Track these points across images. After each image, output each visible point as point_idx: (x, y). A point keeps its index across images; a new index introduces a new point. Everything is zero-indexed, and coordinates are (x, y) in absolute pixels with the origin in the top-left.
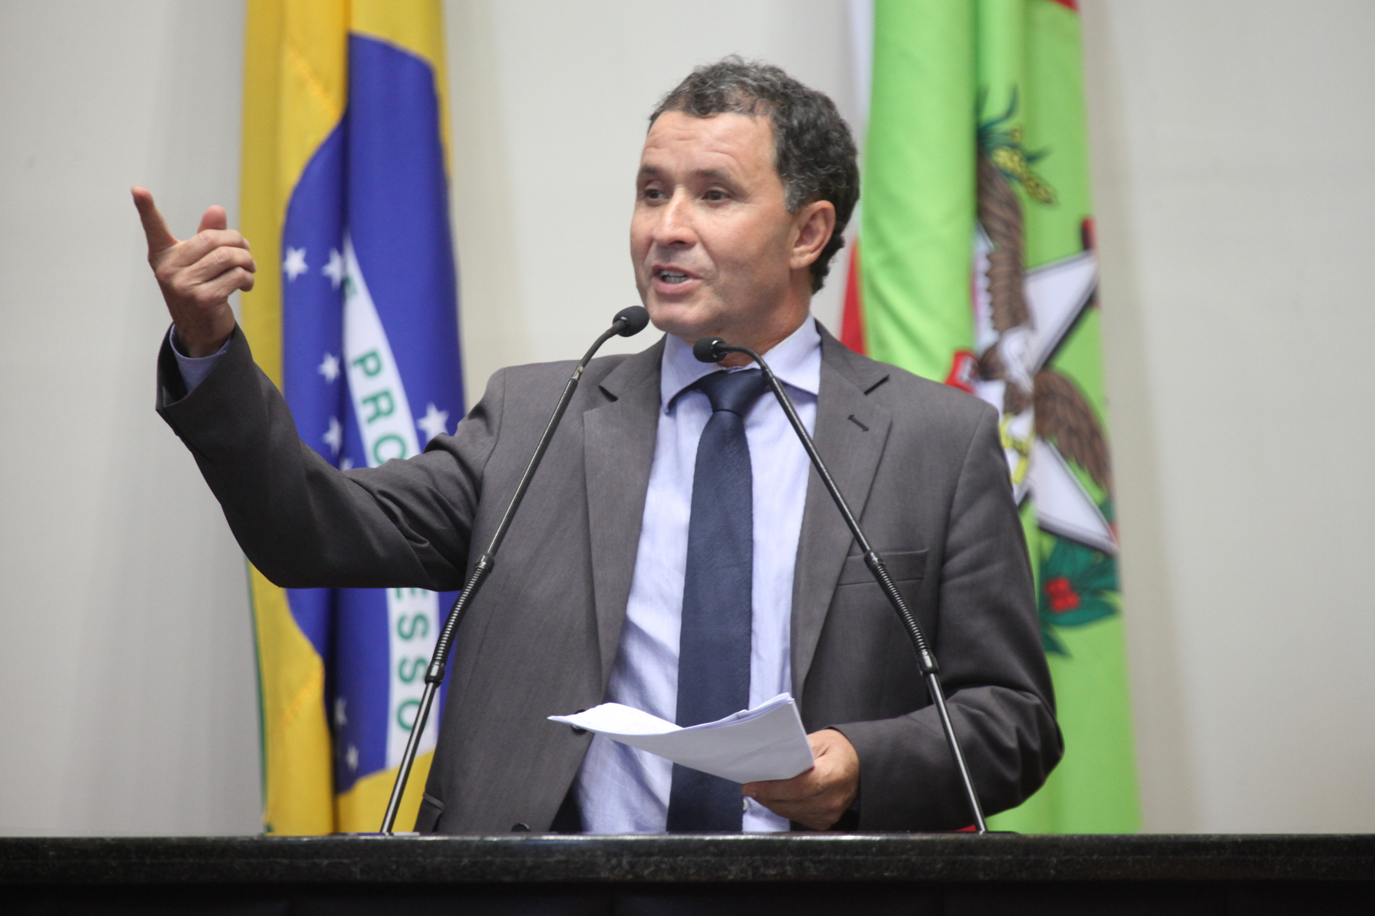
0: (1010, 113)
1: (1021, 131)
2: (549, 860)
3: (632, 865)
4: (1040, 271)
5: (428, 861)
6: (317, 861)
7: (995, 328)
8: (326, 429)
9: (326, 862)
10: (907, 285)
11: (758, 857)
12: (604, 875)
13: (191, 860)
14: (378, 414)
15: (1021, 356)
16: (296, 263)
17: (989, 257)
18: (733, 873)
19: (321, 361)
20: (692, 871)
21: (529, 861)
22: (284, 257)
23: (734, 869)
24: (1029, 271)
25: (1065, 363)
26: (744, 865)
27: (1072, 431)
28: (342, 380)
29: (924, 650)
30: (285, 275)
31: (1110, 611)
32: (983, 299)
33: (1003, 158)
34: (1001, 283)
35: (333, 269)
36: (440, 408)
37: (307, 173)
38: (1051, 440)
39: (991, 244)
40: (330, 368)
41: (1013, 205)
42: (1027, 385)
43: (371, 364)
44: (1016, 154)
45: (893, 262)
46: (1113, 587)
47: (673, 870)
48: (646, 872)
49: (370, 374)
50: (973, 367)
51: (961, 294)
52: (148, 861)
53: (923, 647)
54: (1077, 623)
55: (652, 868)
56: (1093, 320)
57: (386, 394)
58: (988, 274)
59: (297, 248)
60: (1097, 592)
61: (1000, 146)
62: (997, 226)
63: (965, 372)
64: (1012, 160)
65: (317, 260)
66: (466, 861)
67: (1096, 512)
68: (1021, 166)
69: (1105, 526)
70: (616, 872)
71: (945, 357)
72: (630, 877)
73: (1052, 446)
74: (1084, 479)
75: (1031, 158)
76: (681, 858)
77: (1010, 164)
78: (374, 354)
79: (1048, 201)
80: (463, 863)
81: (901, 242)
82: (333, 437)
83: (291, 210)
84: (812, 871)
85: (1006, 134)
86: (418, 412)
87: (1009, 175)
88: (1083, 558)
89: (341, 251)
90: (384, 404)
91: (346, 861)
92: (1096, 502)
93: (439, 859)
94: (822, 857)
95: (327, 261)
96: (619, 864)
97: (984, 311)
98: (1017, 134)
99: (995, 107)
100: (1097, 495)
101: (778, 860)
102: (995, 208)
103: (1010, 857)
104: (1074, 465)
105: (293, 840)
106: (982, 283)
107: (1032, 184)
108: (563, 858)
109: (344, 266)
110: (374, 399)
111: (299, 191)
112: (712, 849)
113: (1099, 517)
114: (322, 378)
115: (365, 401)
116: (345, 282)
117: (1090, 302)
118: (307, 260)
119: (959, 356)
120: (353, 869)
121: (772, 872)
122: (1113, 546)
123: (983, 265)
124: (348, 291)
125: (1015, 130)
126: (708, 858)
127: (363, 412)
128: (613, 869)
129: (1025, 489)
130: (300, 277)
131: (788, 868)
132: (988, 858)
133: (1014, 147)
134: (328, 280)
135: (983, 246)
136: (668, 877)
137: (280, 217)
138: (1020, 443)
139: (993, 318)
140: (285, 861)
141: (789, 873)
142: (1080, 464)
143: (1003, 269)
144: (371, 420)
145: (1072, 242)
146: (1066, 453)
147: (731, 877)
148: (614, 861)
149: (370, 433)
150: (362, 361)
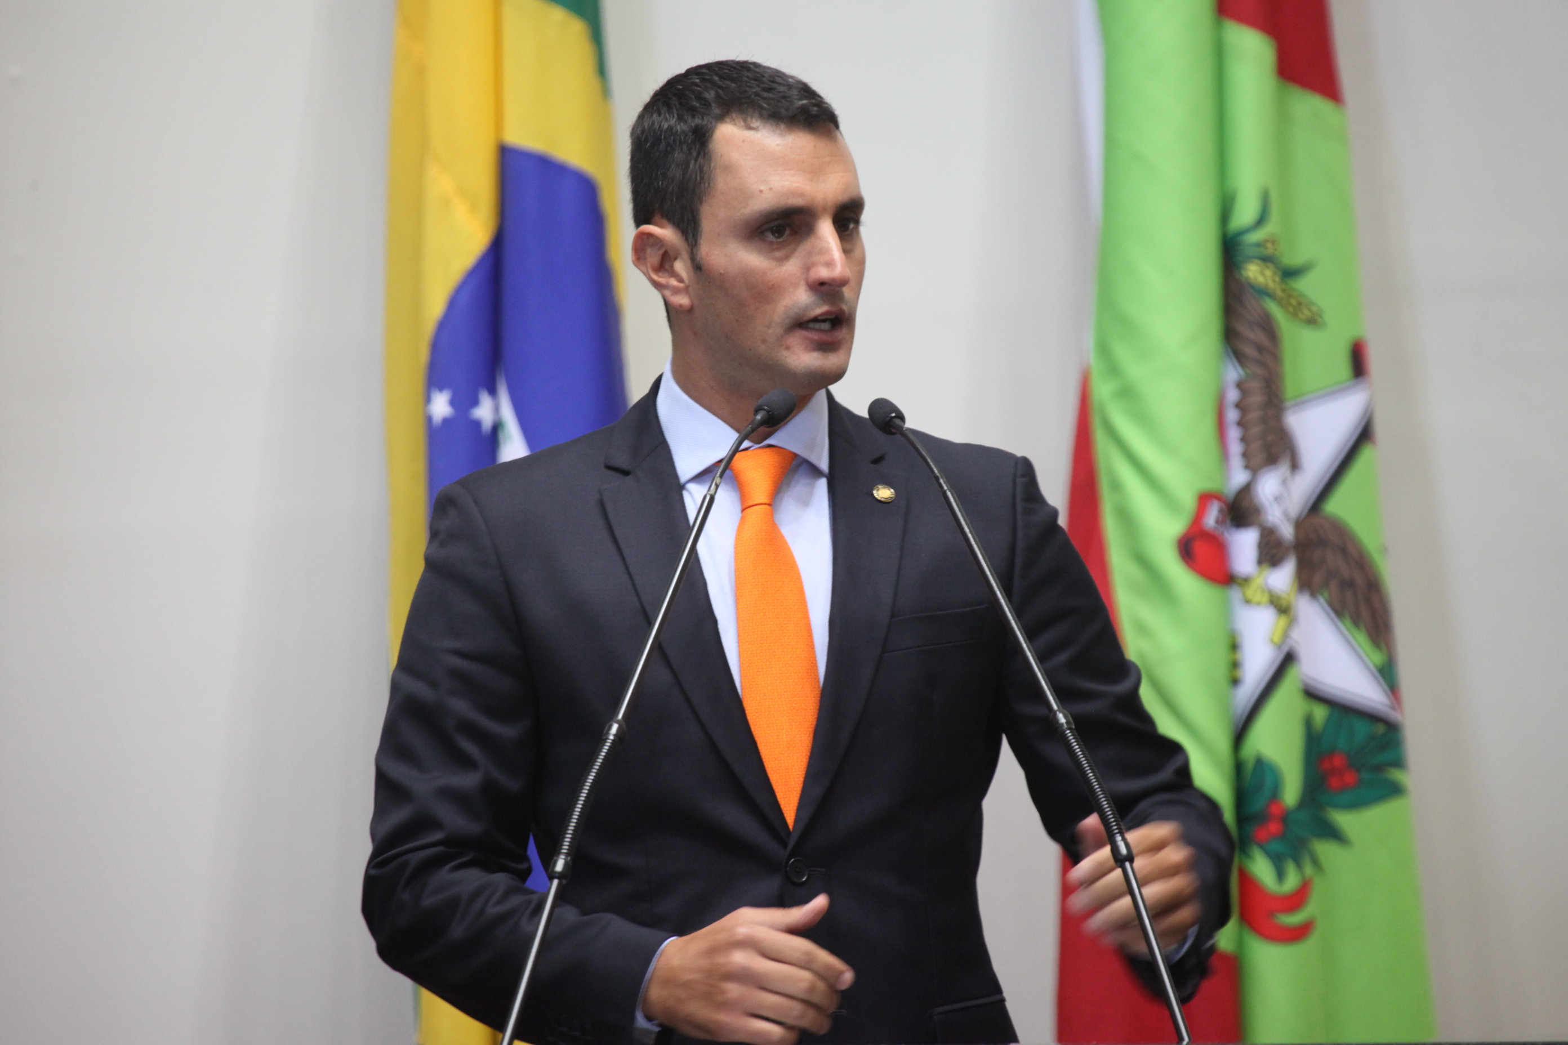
0: (1261, 220)
1: (1274, 242)
4: (1303, 401)
7: (1247, 467)
10: (1143, 419)
15: (1278, 499)
16: (441, 406)
17: (1239, 385)
22: (428, 400)
24: (1288, 404)
25: (1335, 506)
27: (1347, 584)
29: (1118, 835)
30: (429, 419)
31: (1395, 790)
32: (1234, 434)
33: (1253, 272)
34: (1254, 415)
35: (484, 412)
37: (452, 303)
38: (1322, 594)
39: (1241, 372)
41: (1268, 327)
42: (1287, 532)
44: (1267, 267)
45: (1127, 393)
46: (1399, 763)
50: (1221, 511)
51: (1207, 427)
53: (1116, 831)
54: (1357, 804)
56: (1367, 455)
58: (1238, 405)
59: (441, 389)
60: (1379, 768)
61: (1250, 259)
62: (1249, 351)
63: (1211, 518)
64: (1262, 274)
65: (464, 402)
67: (1374, 676)
68: (1274, 281)
69: (1387, 695)
71: (1188, 501)
73: (1322, 600)
74: (1361, 639)
75: (1289, 273)
77: (1261, 280)
79: (1313, 321)
81: (1135, 370)
83: (435, 346)
85: (1258, 245)
87: (1263, 292)
88: (1362, 729)
89: (493, 391)
92: (1376, 666)
95: (475, 402)
97: (1235, 448)
98: (1269, 245)
99: (1245, 213)
100: (1377, 658)
102: (1244, 329)
104: (1348, 622)
106: (1232, 415)
107: (1294, 302)
109: (497, 409)
111: (444, 324)
113: (1379, 682)
116: (497, 427)
117: (1364, 435)
118: (452, 403)
119: (1204, 499)
122: (1394, 716)
123: (1233, 395)
124: (501, 437)
125: (1266, 241)
129: (1285, 649)
130: (446, 421)
133: (1266, 260)
134: (477, 424)
135: (1233, 373)
137: (424, 354)
138: (1279, 598)
139: (1245, 455)
142: (1356, 621)
143: (1256, 399)
145: (1343, 368)
146: (1339, 610)
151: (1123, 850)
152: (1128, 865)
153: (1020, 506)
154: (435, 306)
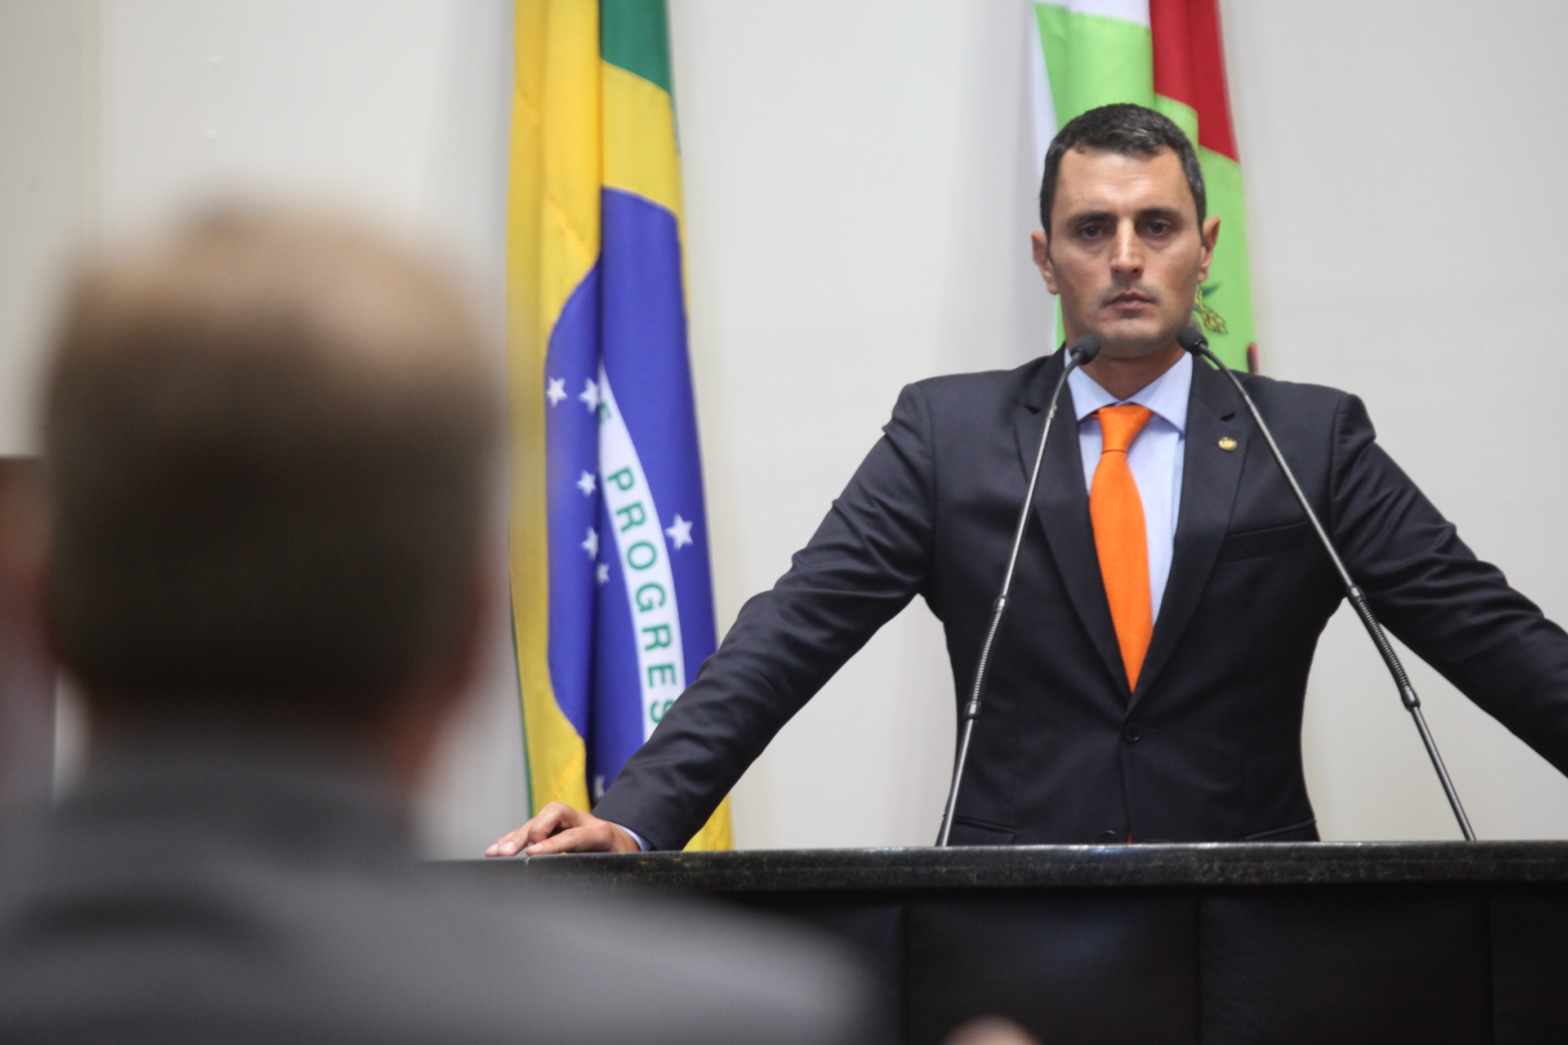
2: (1148, 865)
3: (1223, 870)
5: (1038, 867)
6: (937, 868)
8: (584, 537)
9: (945, 869)
11: (1334, 862)
12: (1198, 878)
13: (820, 869)
14: (632, 523)
16: (557, 391)
18: (1313, 876)
19: (579, 478)
20: (1276, 874)
21: (1130, 867)
22: (547, 386)
23: (1313, 872)
26: (1322, 869)
28: (599, 493)
30: (548, 401)
35: (589, 396)
36: (685, 519)
37: (565, 312)
40: (587, 483)
43: (625, 479)
47: (1258, 873)
48: (1235, 876)
49: (623, 488)
52: (780, 870)
55: (1240, 872)
57: (638, 505)
59: (557, 378)
65: (575, 388)
66: (1072, 867)
68: (1199, 299)
70: (1208, 875)
72: (1221, 879)
75: (1205, 292)
76: (1266, 862)
78: (626, 471)
79: (1218, 330)
80: (1071, 869)
82: (591, 544)
83: (552, 344)
84: (1383, 874)
86: (666, 522)
89: (596, 380)
90: (636, 514)
91: (963, 868)
93: (1048, 866)
94: (1391, 861)
95: (583, 389)
96: (1211, 869)
101: (1352, 864)
103: (1553, 860)
105: (913, 849)
108: (1160, 863)
109: (599, 394)
110: (627, 510)
111: (559, 327)
112: (1293, 854)
114: (580, 491)
115: (619, 512)
116: (599, 407)
118: (565, 389)
120: (971, 875)
121: (1347, 876)
124: (604, 414)
126: (1290, 862)
127: (618, 522)
128: (1205, 873)
130: (561, 402)
131: (1361, 871)
132: (1534, 862)
134: (584, 405)
136: (1255, 880)
137: (543, 352)
140: (908, 869)
141: (1362, 875)
144: (625, 529)
147: (1311, 879)
148: (1206, 867)
149: (624, 541)
150: (616, 477)
151: (1412, 698)
152: (1416, 709)
153: (1337, 437)
154: (552, 313)
